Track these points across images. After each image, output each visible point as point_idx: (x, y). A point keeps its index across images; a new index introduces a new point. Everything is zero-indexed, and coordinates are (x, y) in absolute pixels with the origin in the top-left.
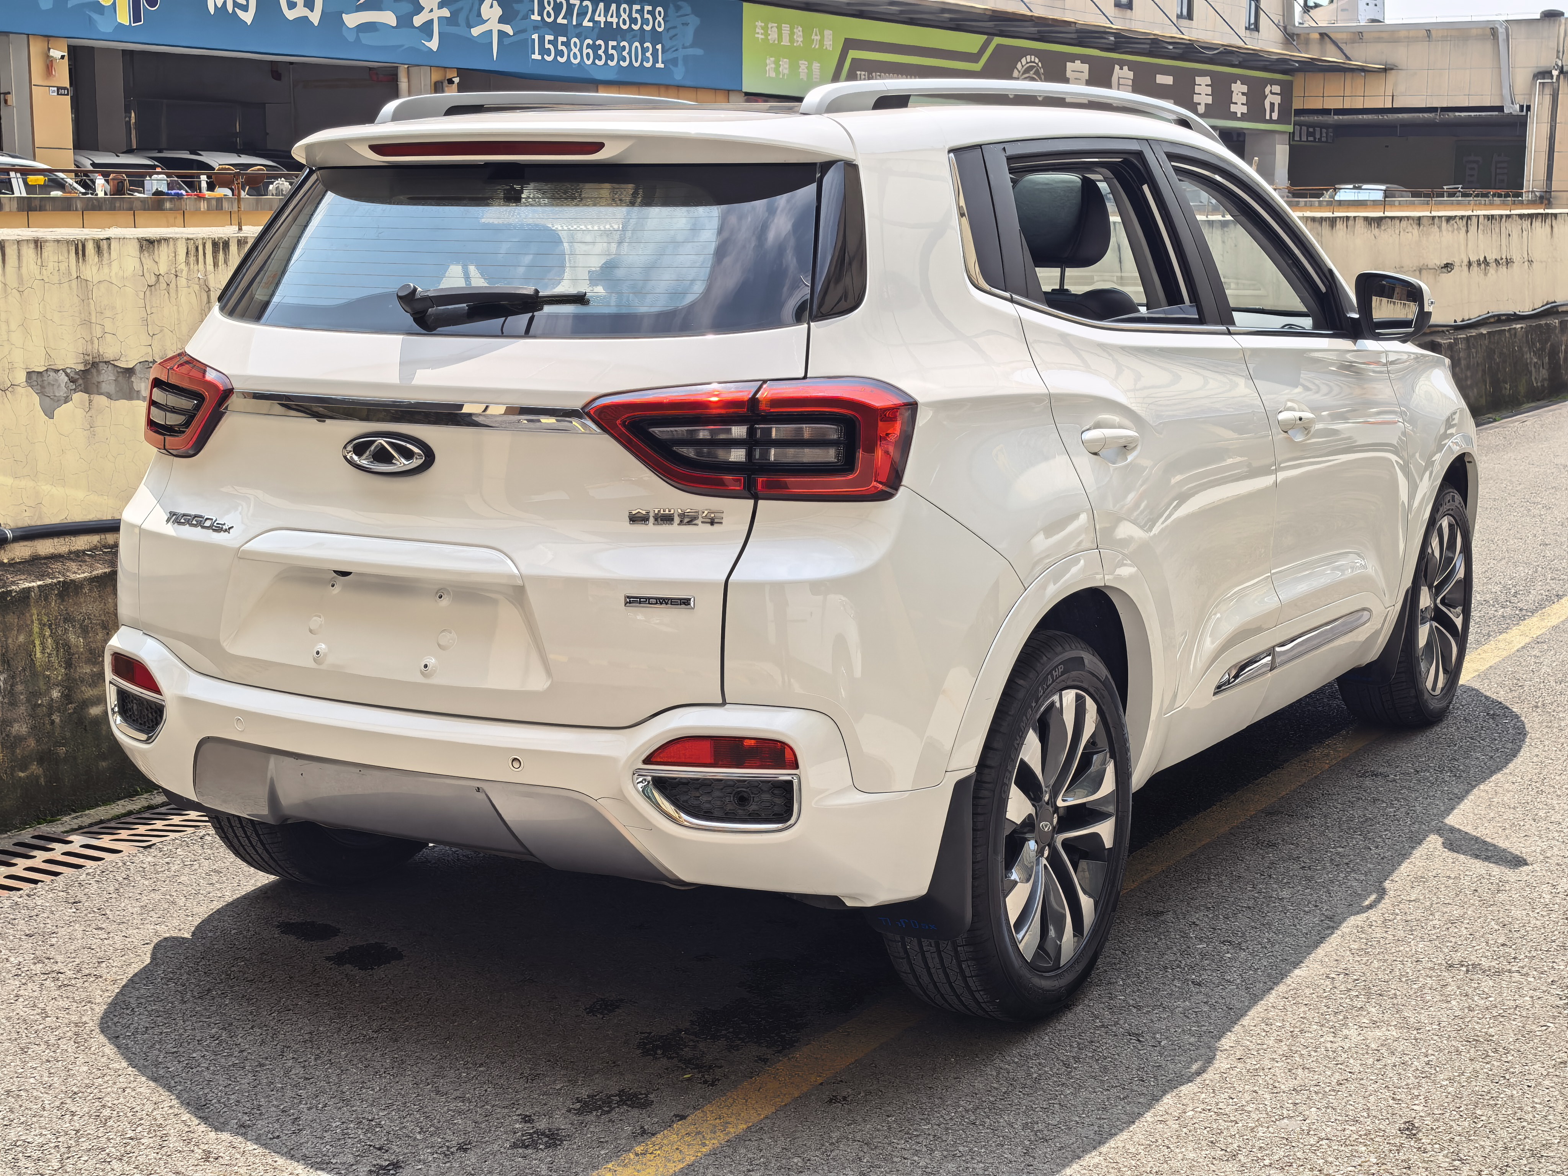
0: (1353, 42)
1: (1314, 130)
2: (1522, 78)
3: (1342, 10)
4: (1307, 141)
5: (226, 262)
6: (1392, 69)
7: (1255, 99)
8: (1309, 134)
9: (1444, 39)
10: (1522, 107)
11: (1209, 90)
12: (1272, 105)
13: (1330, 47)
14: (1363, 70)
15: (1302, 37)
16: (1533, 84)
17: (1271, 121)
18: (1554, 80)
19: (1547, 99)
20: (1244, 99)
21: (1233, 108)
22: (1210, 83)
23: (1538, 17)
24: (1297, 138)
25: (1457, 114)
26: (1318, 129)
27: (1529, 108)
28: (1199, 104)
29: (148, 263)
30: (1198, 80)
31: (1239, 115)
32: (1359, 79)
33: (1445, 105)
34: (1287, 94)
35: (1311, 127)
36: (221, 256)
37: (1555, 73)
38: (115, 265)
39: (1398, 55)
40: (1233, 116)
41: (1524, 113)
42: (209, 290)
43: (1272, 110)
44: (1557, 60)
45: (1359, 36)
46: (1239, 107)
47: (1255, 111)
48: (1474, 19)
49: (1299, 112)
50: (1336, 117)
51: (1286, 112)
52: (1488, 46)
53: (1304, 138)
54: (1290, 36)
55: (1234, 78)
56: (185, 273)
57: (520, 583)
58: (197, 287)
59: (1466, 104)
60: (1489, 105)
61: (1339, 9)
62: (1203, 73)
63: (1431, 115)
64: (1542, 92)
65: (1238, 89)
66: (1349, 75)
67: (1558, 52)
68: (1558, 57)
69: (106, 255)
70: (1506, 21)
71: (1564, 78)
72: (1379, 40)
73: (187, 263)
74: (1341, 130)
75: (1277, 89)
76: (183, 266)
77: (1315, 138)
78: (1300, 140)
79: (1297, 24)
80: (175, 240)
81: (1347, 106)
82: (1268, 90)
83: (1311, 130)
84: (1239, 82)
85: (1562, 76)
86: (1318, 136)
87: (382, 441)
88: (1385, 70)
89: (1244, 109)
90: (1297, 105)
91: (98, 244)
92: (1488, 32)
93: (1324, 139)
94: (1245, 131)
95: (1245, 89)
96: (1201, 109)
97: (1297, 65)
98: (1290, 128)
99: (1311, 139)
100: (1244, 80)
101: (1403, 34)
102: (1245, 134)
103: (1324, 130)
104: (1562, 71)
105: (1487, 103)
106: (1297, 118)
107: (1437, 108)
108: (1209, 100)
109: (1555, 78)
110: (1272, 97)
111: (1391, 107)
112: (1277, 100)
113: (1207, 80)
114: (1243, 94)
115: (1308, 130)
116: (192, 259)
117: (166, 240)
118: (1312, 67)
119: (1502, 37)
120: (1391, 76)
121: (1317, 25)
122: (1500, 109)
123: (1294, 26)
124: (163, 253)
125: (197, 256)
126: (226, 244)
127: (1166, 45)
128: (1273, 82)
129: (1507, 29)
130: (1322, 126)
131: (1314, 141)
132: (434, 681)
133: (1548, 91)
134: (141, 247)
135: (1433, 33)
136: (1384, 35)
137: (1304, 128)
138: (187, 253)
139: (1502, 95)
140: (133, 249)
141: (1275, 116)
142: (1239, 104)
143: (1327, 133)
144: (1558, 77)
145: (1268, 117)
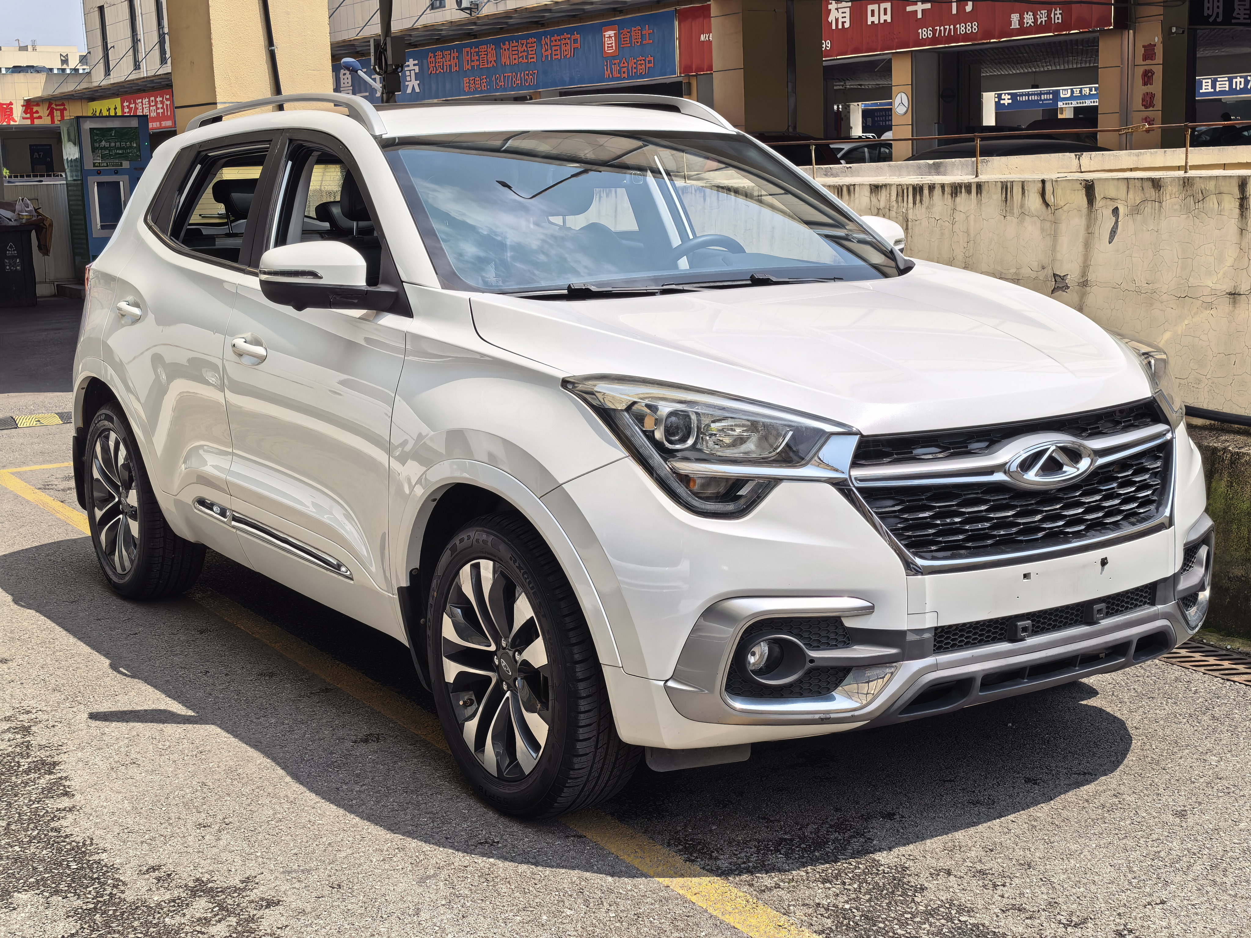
5: (921, 201)
29: (874, 200)
36: (918, 198)
38: (857, 201)
42: (908, 220)
56: (895, 208)
58: (901, 218)
69: (852, 195)
73: (897, 201)
76: (894, 203)
80: (890, 185)
91: (848, 187)
116: (900, 199)
117: (885, 185)
124: (883, 194)
125: (903, 196)
126: (921, 188)
134: (871, 190)
138: (897, 195)
140: (867, 191)
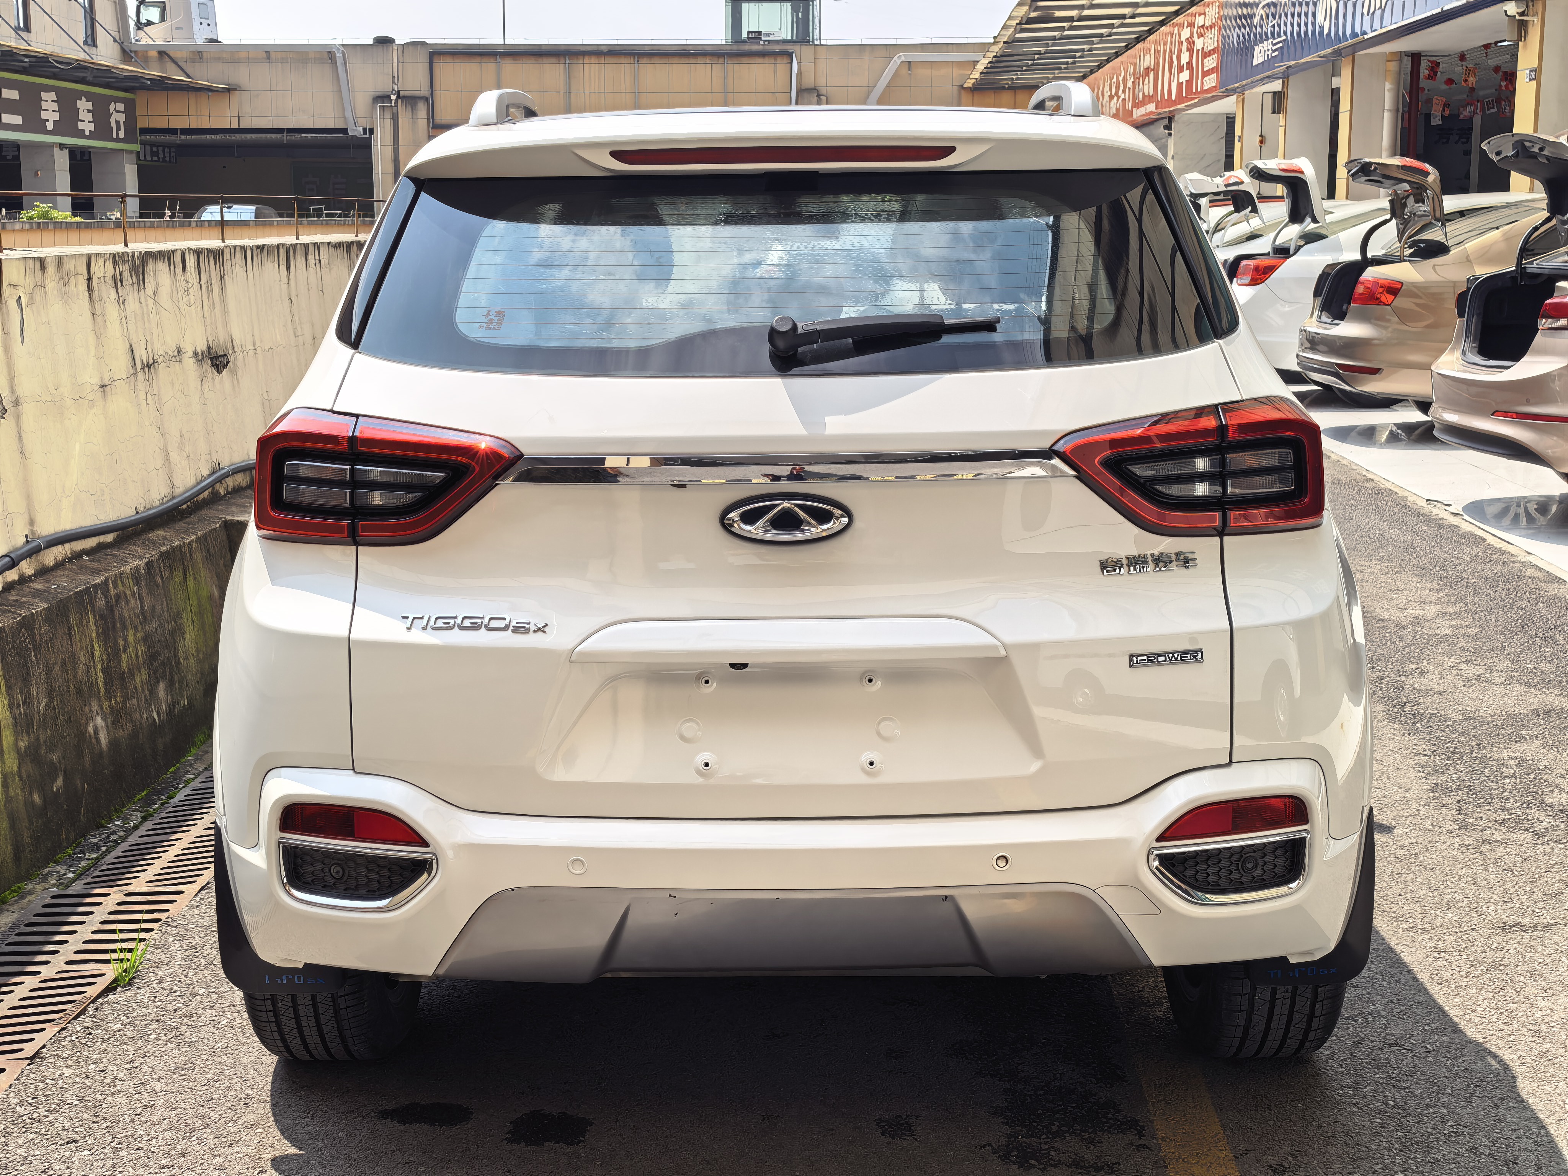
0: (193, 61)
1: (157, 149)
2: (362, 101)
3: (177, 29)
4: (152, 161)
6: (235, 89)
7: (101, 116)
8: (153, 154)
9: (284, 61)
10: (365, 130)
11: (55, 106)
12: (118, 123)
13: (171, 66)
14: (208, 89)
15: (140, 54)
16: (373, 109)
17: (118, 140)
18: (393, 105)
19: (388, 122)
20: (90, 117)
21: (81, 126)
22: (56, 99)
23: (371, 42)
24: (142, 158)
25: (303, 135)
26: (160, 148)
27: (371, 131)
28: (48, 121)
30: (44, 95)
31: (87, 133)
32: (203, 97)
33: (291, 127)
34: (130, 111)
35: (155, 146)
37: (393, 97)
39: (241, 75)
40: (81, 134)
41: (368, 136)
43: (118, 129)
44: (394, 86)
45: (198, 55)
46: (87, 125)
47: (102, 130)
48: (311, 42)
49: (144, 131)
50: (183, 137)
51: (132, 131)
52: (327, 67)
53: (149, 158)
54: (127, 54)
55: (79, 95)
57: (1003, 653)
59: (311, 126)
60: (333, 127)
61: (174, 28)
62: (48, 89)
63: (279, 136)
64: (383, 117)
65: (84, 105)
66: (192, 95)
67: (393, 77)
68: (393, 82)
70: (343, 45)
71: (402, 102)
72: (219, 60)
74: (183, 149)
75: (121, 107)
77: (159, 158)
78: (145, 160)
79: (133, 41)
81: (193, 125)
82: (112, 107)
83: (155, 149)
84: (84, 99)
85: (399, 101)
86: (161, 156)
87: (786, 504)
88: (228, 90)
89: (92, 127)
90: (141, 123)
92: (326, 56)
93: (168, 159)
94: (90, 150)
95: (90, 106)
96: (50, 126)
97: (149, 83)
98: (136, 147)
99: (155, 158)
100: (89, 97)
101: (243, 55)
102: (90, 152)
103: (167, 150)
104: (398, 97)
105: (331, 125)
106: (143, 138)
107: (283, 129)
108: (57, 116)
109: (393, 102)
110: (117, 116)
111: (237, 127)
112: (122, 118)
113: (52, 96)
114: (89, 111)
115: (151, 149)
118: (162, 85)
119: (339, 61)
120: (235, 96)
121: (153, 43)
122: (345, 131)
123: (131, 43)
127: (22, 58)
128: (117, 100)
129: (343, 53)
130: (165, 146)
131: (158, 160)
132: (885, 778)
133: (388, 115)
135: (273, 55)
136: (224, 55)
137: (148, 148)
139: (345, 117)
141: (122, 135)
142: (86, 121)
143: (170, 152)
144: (396, 101)
145: (115, 136)
